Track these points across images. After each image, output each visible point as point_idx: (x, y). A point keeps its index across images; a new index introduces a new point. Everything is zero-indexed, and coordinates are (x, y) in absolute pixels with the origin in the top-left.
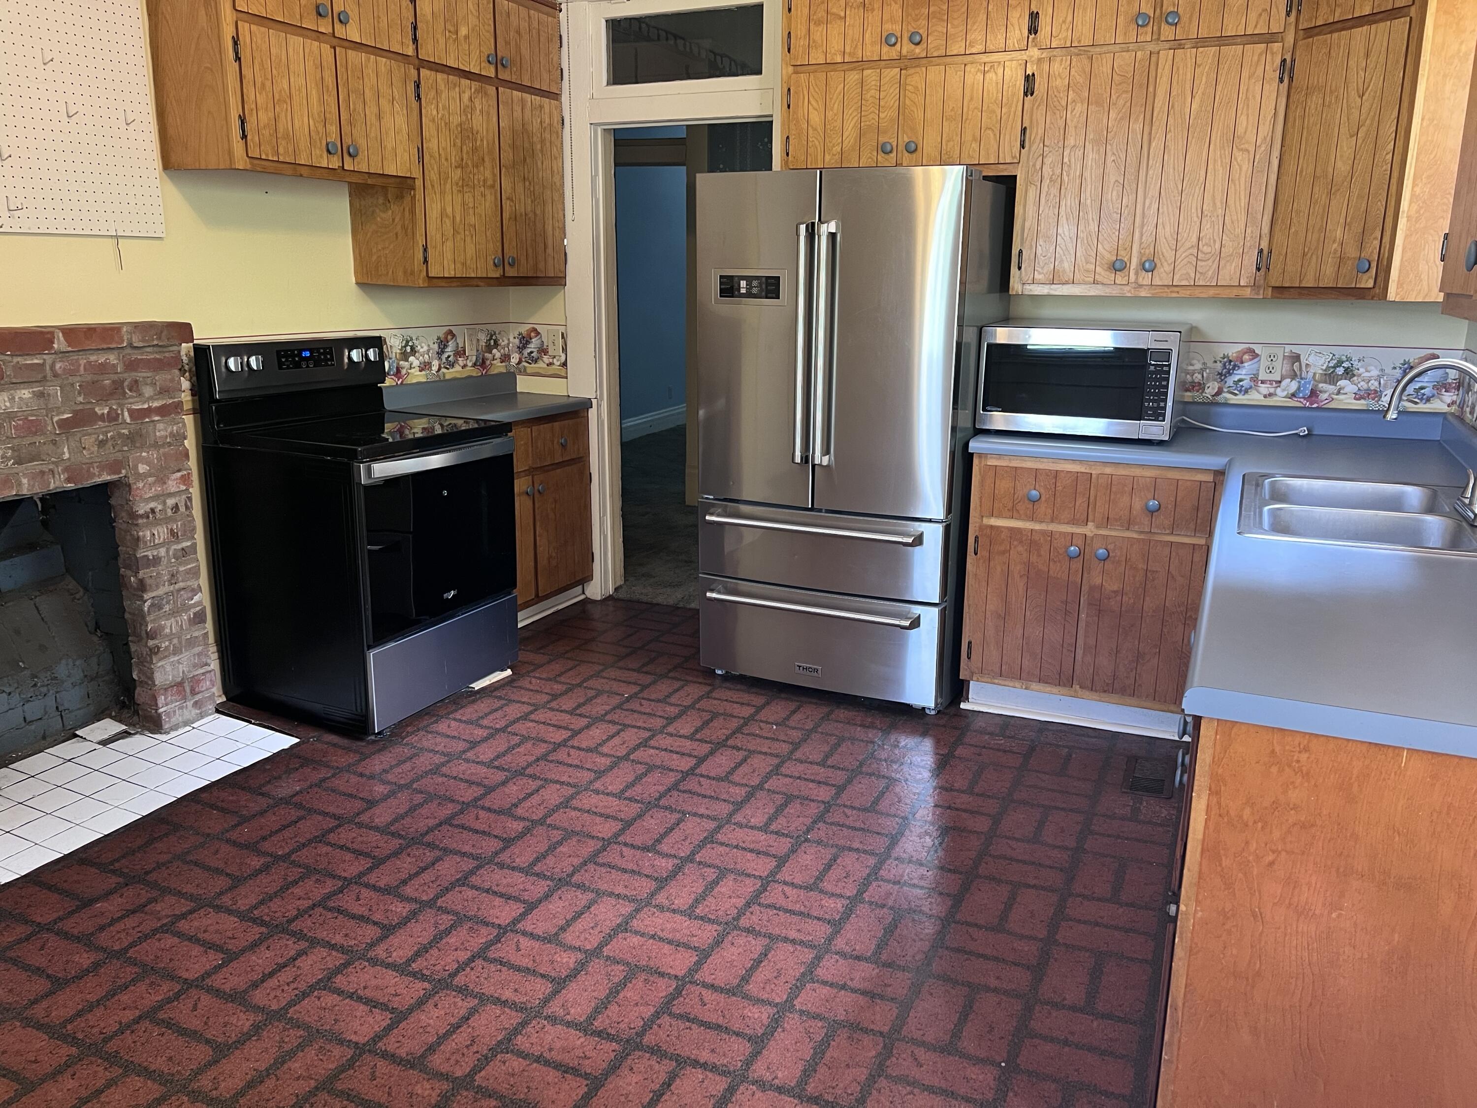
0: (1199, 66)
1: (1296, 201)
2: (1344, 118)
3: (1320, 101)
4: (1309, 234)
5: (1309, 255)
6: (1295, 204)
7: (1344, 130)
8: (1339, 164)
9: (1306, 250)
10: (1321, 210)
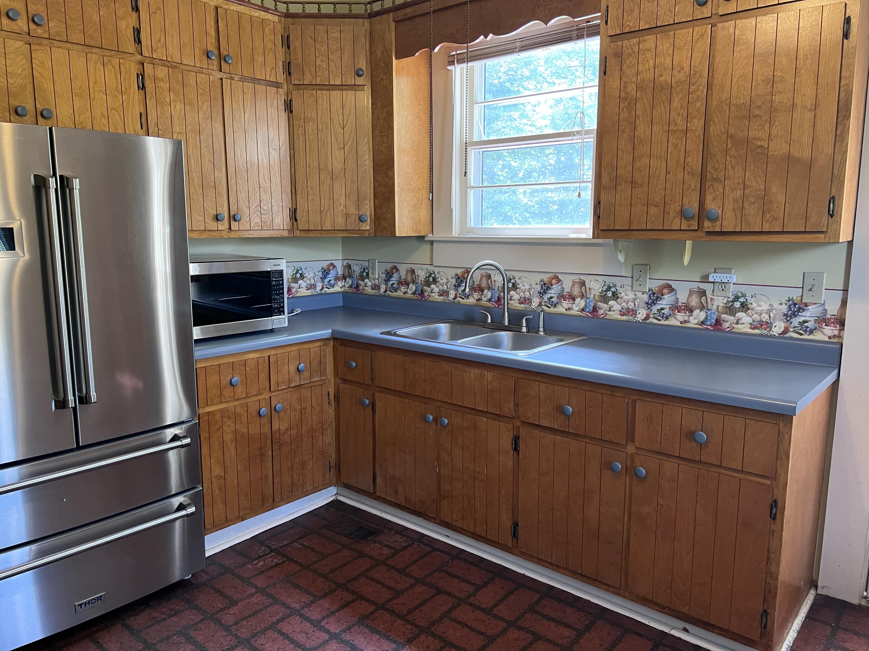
0: (245, 93)
1: (309, 181)
2: (333, 139)
3: (315, 127)
4: (322, 200)
5: (325, 212)
6: (309, 183)
7: (335, 145)
8: (335, 163)
9: (322, 209)
10: (328, 188)
